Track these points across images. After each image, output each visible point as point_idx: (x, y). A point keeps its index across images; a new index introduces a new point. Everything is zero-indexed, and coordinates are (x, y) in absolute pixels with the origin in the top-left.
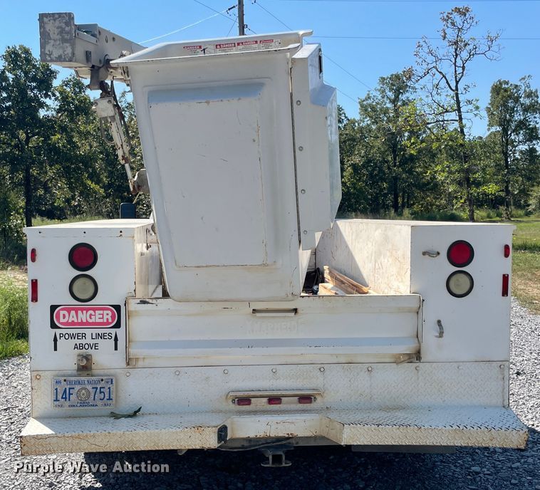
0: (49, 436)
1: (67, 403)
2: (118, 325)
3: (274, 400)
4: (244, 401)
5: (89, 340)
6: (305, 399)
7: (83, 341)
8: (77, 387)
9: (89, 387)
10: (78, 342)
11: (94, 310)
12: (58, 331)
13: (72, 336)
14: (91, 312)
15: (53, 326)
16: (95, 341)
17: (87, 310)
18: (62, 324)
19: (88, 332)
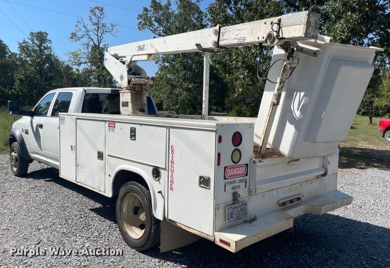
0: (245, 238)
1: (233, 220)
2: (247, 175)
3: (291, 201)
4: (284, 204)
5: (237, 184)
6: (299, 199)
7: (235, 185)
8: (236, 210)
9: (239, 209)
10: (233, 185)
11: (239, 167)
12: (227, 181)
13: (231, 183)
14: (238, 168)
15: (225, 178)
16: (239, 184)
17: (237, 167)
18: (228, 177)
19: (236, 179)
